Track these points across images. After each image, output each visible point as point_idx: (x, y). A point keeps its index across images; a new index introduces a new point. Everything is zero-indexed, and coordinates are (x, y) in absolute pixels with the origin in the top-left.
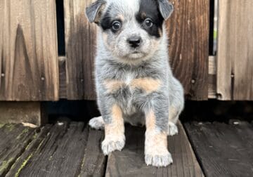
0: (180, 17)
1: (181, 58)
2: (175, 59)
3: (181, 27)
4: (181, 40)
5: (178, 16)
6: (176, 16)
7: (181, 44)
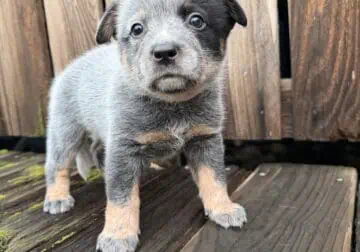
0: (351, 12)
1: (354, 76)
2: (345, 78)
3: (354, 30)
4: (354, 49)
5: (347, 11)
6: (344, 13)
7: (353, 55)
